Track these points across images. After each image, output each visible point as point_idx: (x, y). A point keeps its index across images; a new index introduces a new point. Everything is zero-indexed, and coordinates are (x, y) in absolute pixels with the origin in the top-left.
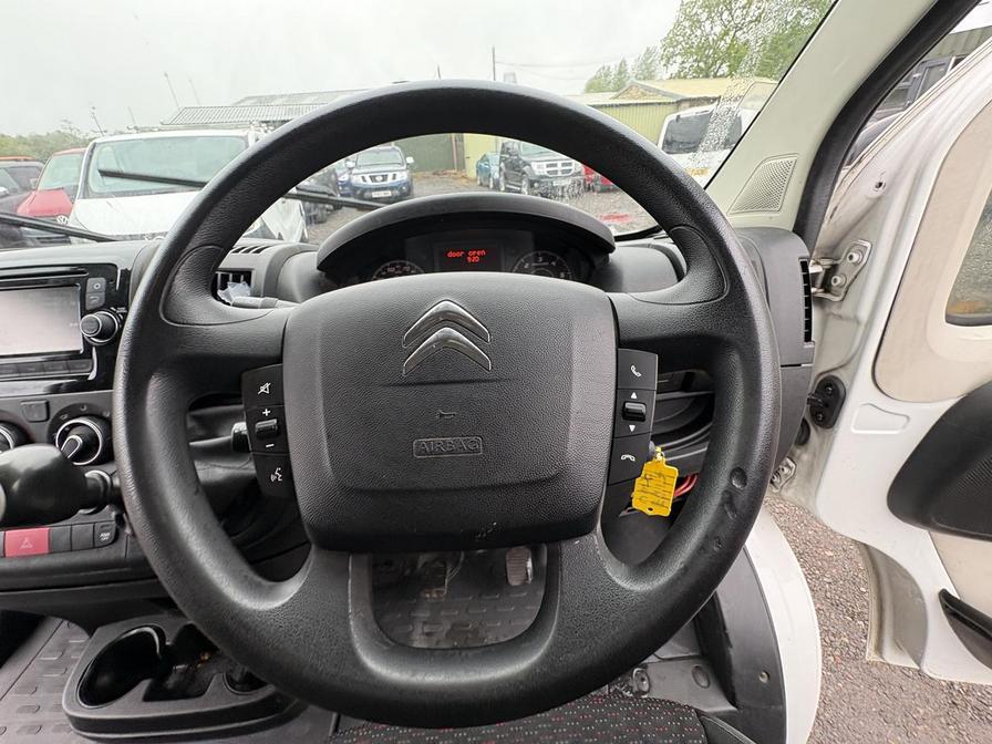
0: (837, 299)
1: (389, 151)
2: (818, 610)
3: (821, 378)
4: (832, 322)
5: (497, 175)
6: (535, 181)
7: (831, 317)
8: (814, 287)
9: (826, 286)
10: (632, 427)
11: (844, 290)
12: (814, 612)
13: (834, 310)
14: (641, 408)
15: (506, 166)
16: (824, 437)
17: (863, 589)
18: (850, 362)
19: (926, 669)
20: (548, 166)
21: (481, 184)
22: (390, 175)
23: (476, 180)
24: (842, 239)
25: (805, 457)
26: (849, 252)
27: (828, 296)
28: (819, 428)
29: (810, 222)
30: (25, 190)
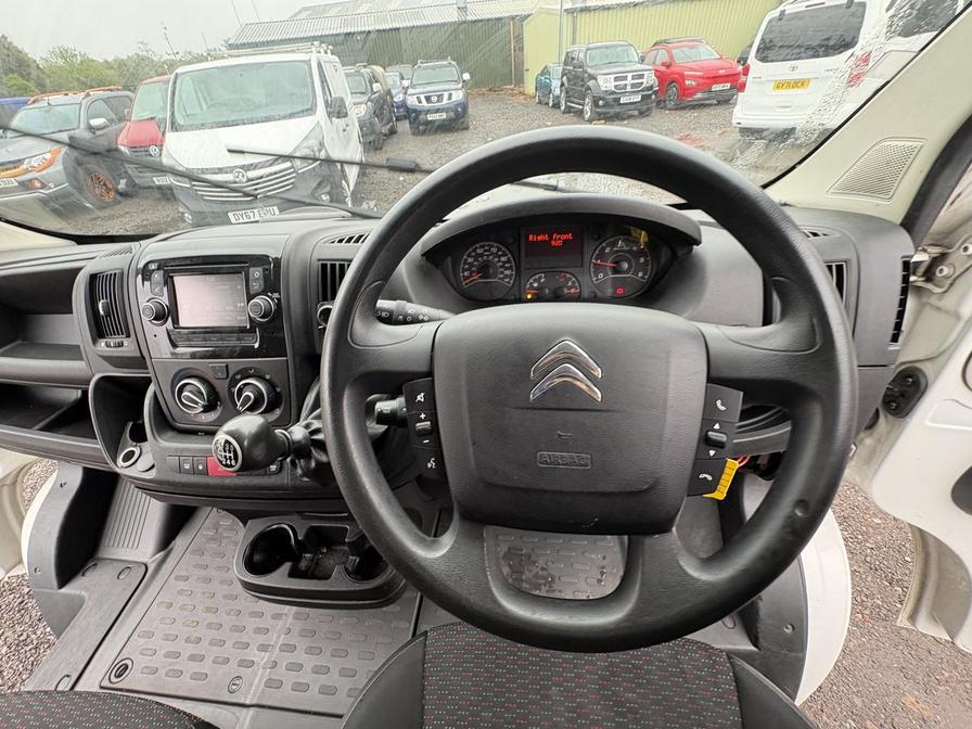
0: (940, 290)
1: (445, 66)
2: (853, 572)
3: (903, 367)
4: (928, 313)
5: (557, 92)
6: (600, 99)
7: (927, 309)
8: (914, 274)
9: (929, 275)
10: (712, 453)
11: (949, 282)
12: (849, 573)
13: (933, 300)
14: (723, 438)
15: (569, 80)
16: (893, 426)
17: (907, 559)
18: (940, 357)
19: (958, 643)
20: (616, 79)
21: (540, 103)
22: (446, 95)
23: (534, 97)
24: (960, 225)
25: (868, 441)
26: (964, 242)
27: (929, 286)
28: (890, 416)
29: (923, 215)
30: (120, 120)
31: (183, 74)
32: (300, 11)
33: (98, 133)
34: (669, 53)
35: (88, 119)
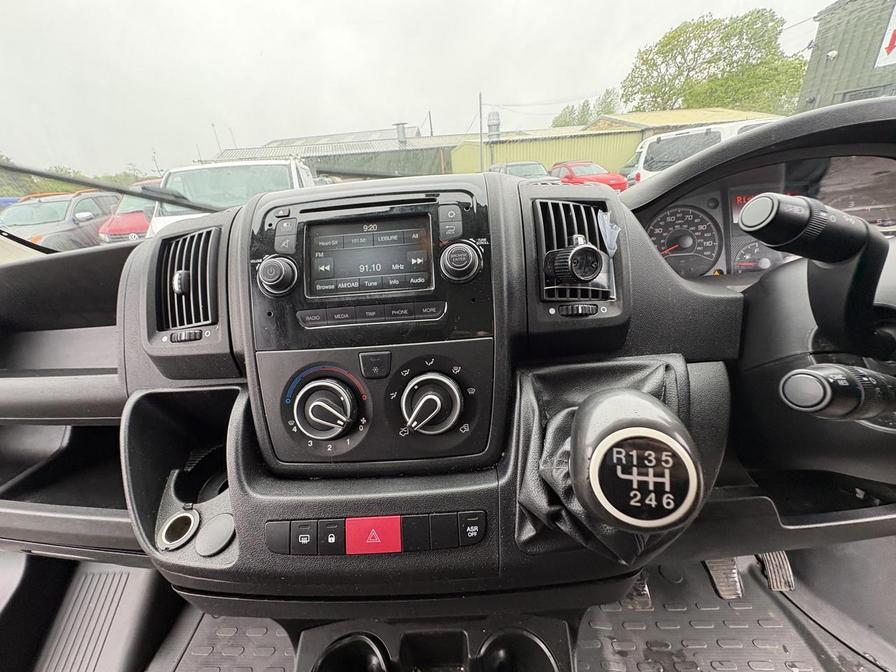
30: (104, 214)
31: (175, 173)
32: (271, 143)
33: (81, 224)
34: (568, 168)
35: (75, 213)
